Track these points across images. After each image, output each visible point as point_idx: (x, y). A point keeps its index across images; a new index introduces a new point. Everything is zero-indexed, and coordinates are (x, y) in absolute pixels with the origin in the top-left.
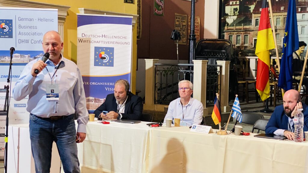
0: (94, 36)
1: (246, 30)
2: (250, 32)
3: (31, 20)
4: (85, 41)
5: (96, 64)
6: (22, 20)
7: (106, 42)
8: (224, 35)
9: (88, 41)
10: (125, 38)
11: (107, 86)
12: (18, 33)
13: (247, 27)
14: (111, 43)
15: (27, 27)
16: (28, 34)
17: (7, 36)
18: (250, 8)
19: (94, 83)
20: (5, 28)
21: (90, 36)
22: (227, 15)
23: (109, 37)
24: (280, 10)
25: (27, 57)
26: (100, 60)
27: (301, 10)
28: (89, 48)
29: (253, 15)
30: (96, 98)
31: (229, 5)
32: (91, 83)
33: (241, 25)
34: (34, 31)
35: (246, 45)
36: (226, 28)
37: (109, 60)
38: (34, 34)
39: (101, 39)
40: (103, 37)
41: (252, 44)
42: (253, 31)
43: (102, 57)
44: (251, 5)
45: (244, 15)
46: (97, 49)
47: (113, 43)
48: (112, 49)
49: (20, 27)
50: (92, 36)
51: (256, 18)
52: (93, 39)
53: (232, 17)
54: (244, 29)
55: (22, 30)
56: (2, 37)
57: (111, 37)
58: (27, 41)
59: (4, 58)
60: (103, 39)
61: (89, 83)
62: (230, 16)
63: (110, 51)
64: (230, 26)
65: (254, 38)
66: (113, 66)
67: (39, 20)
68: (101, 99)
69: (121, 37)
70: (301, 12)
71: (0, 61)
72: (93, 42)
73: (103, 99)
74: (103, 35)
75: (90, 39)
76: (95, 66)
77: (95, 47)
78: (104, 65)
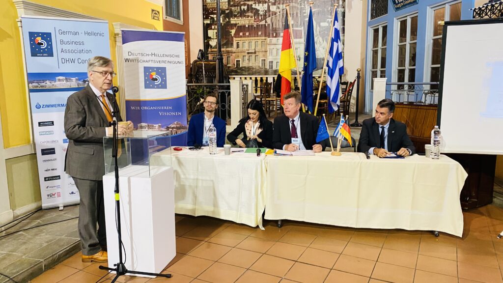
0: (142, 55)
1: (228, 52)
2: (233, 54)
3: (76, 33)
4: (132, 60)
5: (147, 86)
6: (63, 33)
7: (156, 62)
8: (208, 56)
9: (136, 61)
10: (178, 56)
11: (161, 110)
12: (59, 51)
13: (229, 49)
14: (163, 63)
15: (72, 43)
16: (73, 52)
17: (45, 55)
18: (231, 32)
19: (146, 108)
20: (42, 44)
21: (138, 54)
22: (210, 38)
23: (159, 55)
24: (258, 35)
25: (74, 81)
26: (150, 82)
27: (276, 35)
28: (138, 69)
29: (234, 38)
30: (150, 124)
31: (211, 29)
32: (143, 108)
33: (224, 48)
34: (80, 47)
35: (228, 65)
36: (209, 50)
37: (161, 82)
38: (81, 51)
39: (150, 58)
40: (153, 55)
41: (234, 65)
42: (235, 53)
43: (153, 78)
44: (232, 29)
45: (226, 38)
46: (146, 69)
47: (165, 62)
48: (164, 69)
49: (62, 42)
50: (140, 54)
51: (237, 42)
52: (140, 58)
53: (215, 40)
54: (226, 51)
55: (65, 47)
56: (38, 55)
57: (162, 56)
58: (73, 61)
59: (44, 82)
60: (153, 58)
61: (140, 108)
62: (213, 39)
63: (162, 71)
64: (214, 48)
65: (236, 60)
66: (166, 88)
67: (86, 34)
68: (155, 125)
69: (173, 56)
70: (276, 37)
71: (39, 86)
72: (141, 61)
73: (157, 125)
74: (153, 53)
75: (138, 58)
76: (145, 88)
77: (144, 67)
78: (156, 87)
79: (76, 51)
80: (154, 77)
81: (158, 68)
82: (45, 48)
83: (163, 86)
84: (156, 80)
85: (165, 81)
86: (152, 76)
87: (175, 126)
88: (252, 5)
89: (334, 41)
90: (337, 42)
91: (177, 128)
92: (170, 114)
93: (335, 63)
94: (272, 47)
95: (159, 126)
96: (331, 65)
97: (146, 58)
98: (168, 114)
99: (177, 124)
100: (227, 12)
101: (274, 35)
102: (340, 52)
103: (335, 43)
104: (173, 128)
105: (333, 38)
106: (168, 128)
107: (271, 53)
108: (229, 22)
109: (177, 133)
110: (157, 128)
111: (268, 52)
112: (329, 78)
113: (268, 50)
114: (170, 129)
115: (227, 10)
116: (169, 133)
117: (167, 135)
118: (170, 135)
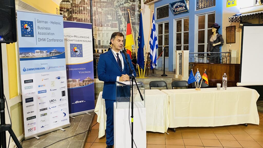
0: (69, 36)
3: (46, 22)
6: (39, 22)
7: (77, 41)
9: (66, 40)
11: (80, 70)
15: (44, 28)
19: (71, 69)
20: (28, 29)
21: (67, 36)
23: (79, 37)
25: (45, 53)
26: (74, 53)
27: (102, 25)
28: (67, 44)
30: (74, 79)
32: (70, 69)
34: (48, 31)
37: (80, 53)
38: (49, 34)
39: (73, 38)
47: (81, 41)
48: (81, 45)
52: (68, 38)
55: (41, 31)
56: (25, 36)
59: (28, 54)
60: (75, 38)
63: (80, 46)
66: (82, 57)
67: (52, 23)
69: (86, 37)
70: (102, 26)
71: (25, 56)
72: (68, 40)
73: (78, 80)
74: (75, 36)
75: (67, 38)
76: (71, 57)
77: (70, 44)
78: (77, 56)
79: (46, 34)
80: (76, 50)
81: (78, 45)
82: (29, 32)
83: (81, 55)
84: (77, 52)
85: (82, 52)
86: (75, 49)
87: (87, 80)
88: (86, 7)
89: (153, 31)
90: (155, 31)
91: (89, 81)
92: (85, 72)
93: (154, 43)
94: (100, 32)
95: (79, 80)
96: (152, 43)
97: (71, 39)
98: (84, 72)
99: (89, 78)
100: (70, 10)
101: (101, 25)
102: (156, 37)
103: (154, 32)
104: (86, 81)
105: (153, 29)
106: (84, 81)
107: (99, 35)
108: (72, 16)
109: (88, 84)
110: (77, 81)
111: (97, 35)
112: (152, 50)
113: (97, 34)
114: (85, 82)
115: (71, 9)
116: (84, 84)
117: (83, 85)
118: (85, 86)
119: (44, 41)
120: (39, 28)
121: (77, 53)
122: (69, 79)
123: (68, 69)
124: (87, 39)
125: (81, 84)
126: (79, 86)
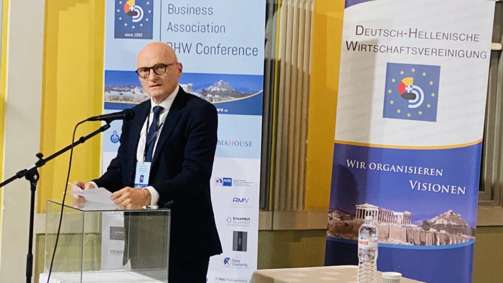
0: (388, 33)
4: (363, 47)
5: (388, 112)
7: (418, 51)
9: (372, 48)
10: (474, 38)
11: (414, 177)
14: (434, 54)
17: (138, 35)
19: (379, 167)
20: (136, 14)
21: (378, 32)
23: (428, 36)
28: (372, 67)
30: (383, 209)
32: (372, 166)
34: (204, 20)
37: (424, 103)
39: (405, 41)
40: (413, 35)
43: (406, 93)
47: (438, 52)
48: (434, 71)
50: (382, 32)
52: (382, 41)
55: (177, 19)
56: (126, 35)
57: (434, 36)
58: (187, 48)
59: (130, 91)
60: (413, 42)
63: (429, 76)
66: (435, 121)
68: (395, 213)
69: (462, 37)
71: (121, 97)
72: (383, 49)
73: (402, 214)
74: (413, 30)
75: (376, 41)
76: (384, 116)
77: (388, 64)
78: (409, 115)
79: (194, 29)
80: (408, 89)
81: (420, 68)
82: (140, 22)
83: (428, 113)
84: (414, 97)
85: (434, 102)
86: (403, 86)
87: (446, 223)
91: (449, 228)
92: (436, 188)
95: (405, 216)
97: (395, 42)
98: (431, 187)
99: (452, 217)
104: (439, 227)
106: (426, 226)
109: (447, 241)
110: (399, 220)
114: (432, 230)
116: (428, 239)
117: (423, 243)
118: (429, 244)
119: (187, 51)
120: (171, 11)
121: (410, 101)
122: (366, 205)
123: (366, 165)
124: (469, 46)
125: (411, 236)
126: (404, 243)
